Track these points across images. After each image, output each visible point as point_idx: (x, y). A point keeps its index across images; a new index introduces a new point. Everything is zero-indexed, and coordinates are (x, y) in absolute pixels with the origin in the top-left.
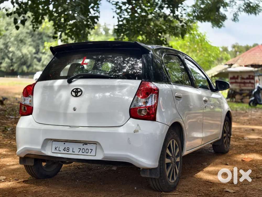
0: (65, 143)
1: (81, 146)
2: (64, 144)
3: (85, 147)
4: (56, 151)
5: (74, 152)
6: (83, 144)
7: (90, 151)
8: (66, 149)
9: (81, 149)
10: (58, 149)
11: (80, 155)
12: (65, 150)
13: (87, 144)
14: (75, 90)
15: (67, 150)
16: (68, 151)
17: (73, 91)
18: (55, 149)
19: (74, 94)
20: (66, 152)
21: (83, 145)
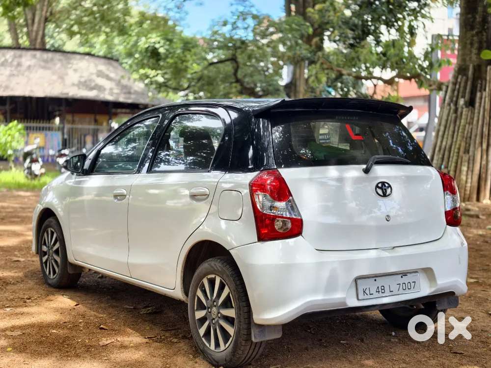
0: (377, 278)
1: (400, 279)
2: (375, 280)
3: (406, 280)
4: (366, 297)
5: (392, 291)
6: (401, 275)
7: (413, 284)
8: (380, 290)
9: (400, 284)
10: (367, 291)
11: (400, 295)
12: (379, 292)
13: (406, 275)
14: (380, 185)
15: (382, 289)
16: (383, 291)
17: (377, 186)
18: (364, 292)
19: (380, 191)
20: (381, 294)
21: (402, 277)
